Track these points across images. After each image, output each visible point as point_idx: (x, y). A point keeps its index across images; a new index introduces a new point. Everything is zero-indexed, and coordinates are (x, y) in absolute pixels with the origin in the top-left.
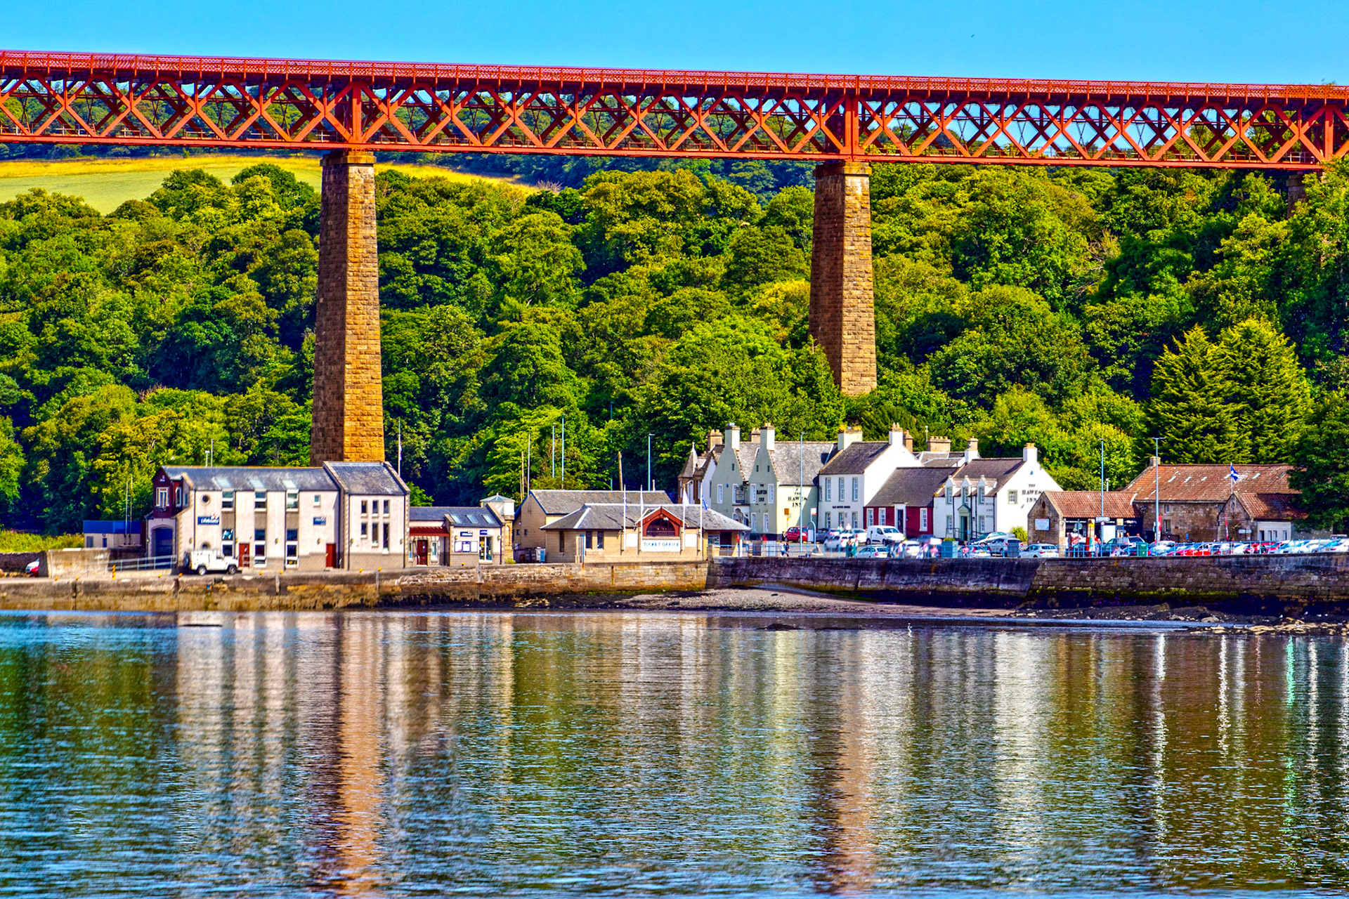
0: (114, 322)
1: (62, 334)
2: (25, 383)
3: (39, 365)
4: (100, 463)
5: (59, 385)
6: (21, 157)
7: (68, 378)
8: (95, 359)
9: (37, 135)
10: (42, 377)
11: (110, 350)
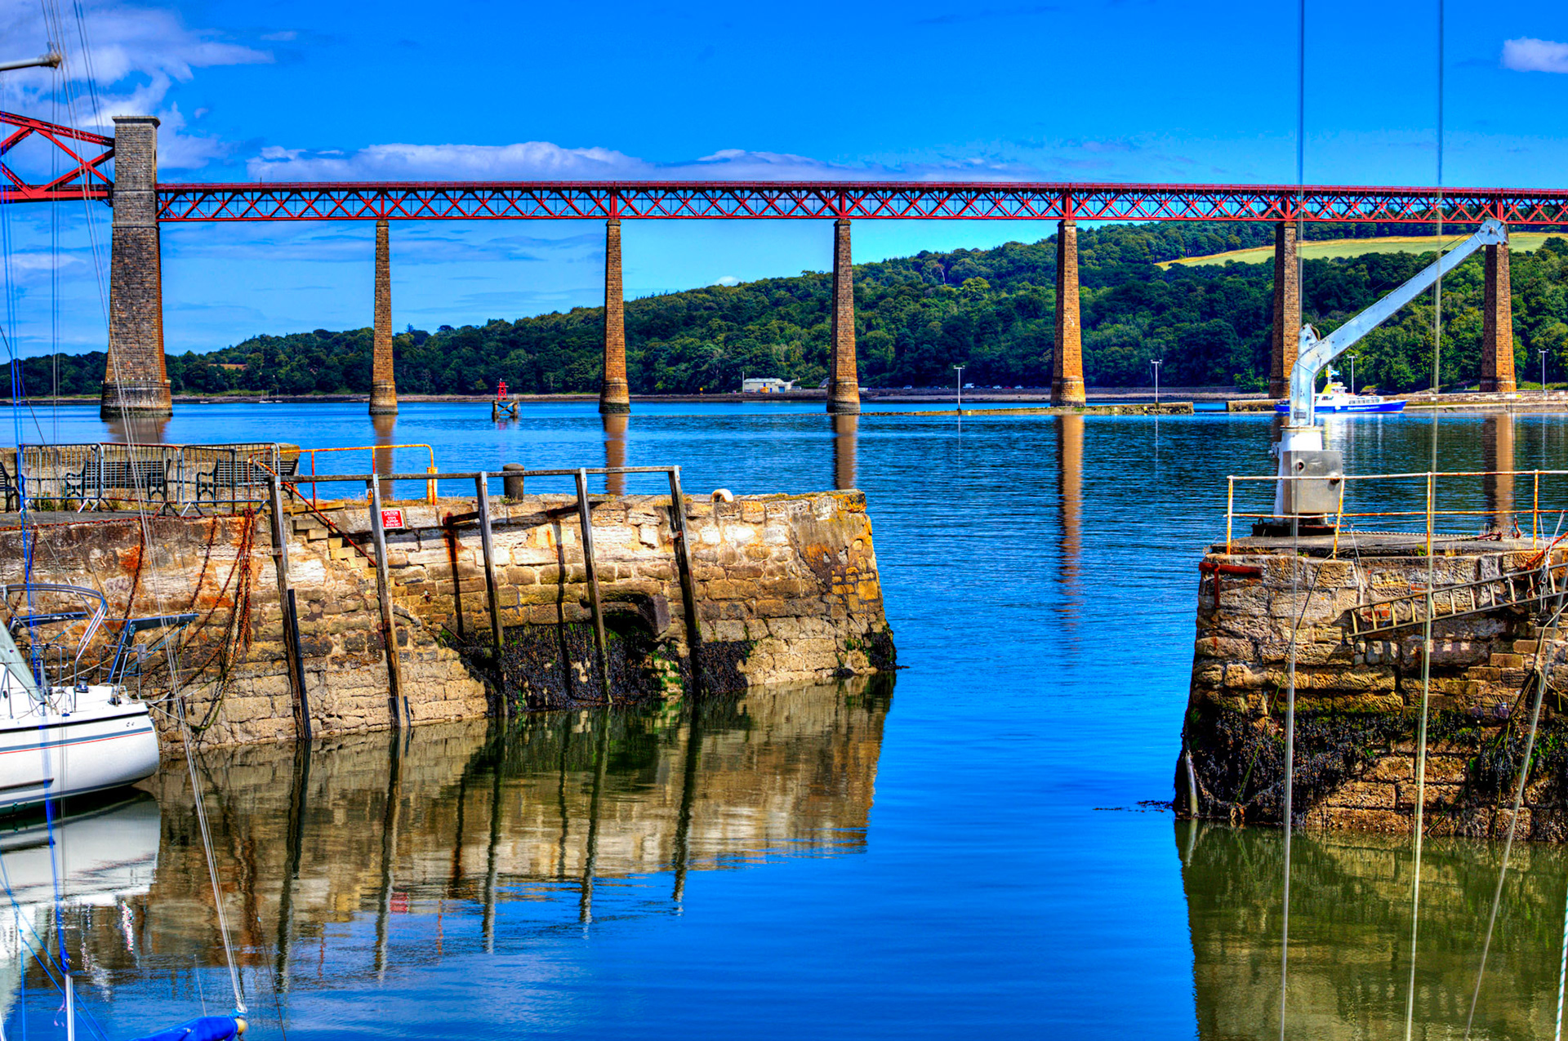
0: (1557, 298)
1: (1538, 303)
2: (1524, 323)
3: (1528, 315)
4: (1563, 354)
5: (1537, 323)
6: (1523, 230)
7: (1541, 320)
8: (1551, 312)
9: (1527, 221)
10: (1531, 320)
11: (1556, 309)
